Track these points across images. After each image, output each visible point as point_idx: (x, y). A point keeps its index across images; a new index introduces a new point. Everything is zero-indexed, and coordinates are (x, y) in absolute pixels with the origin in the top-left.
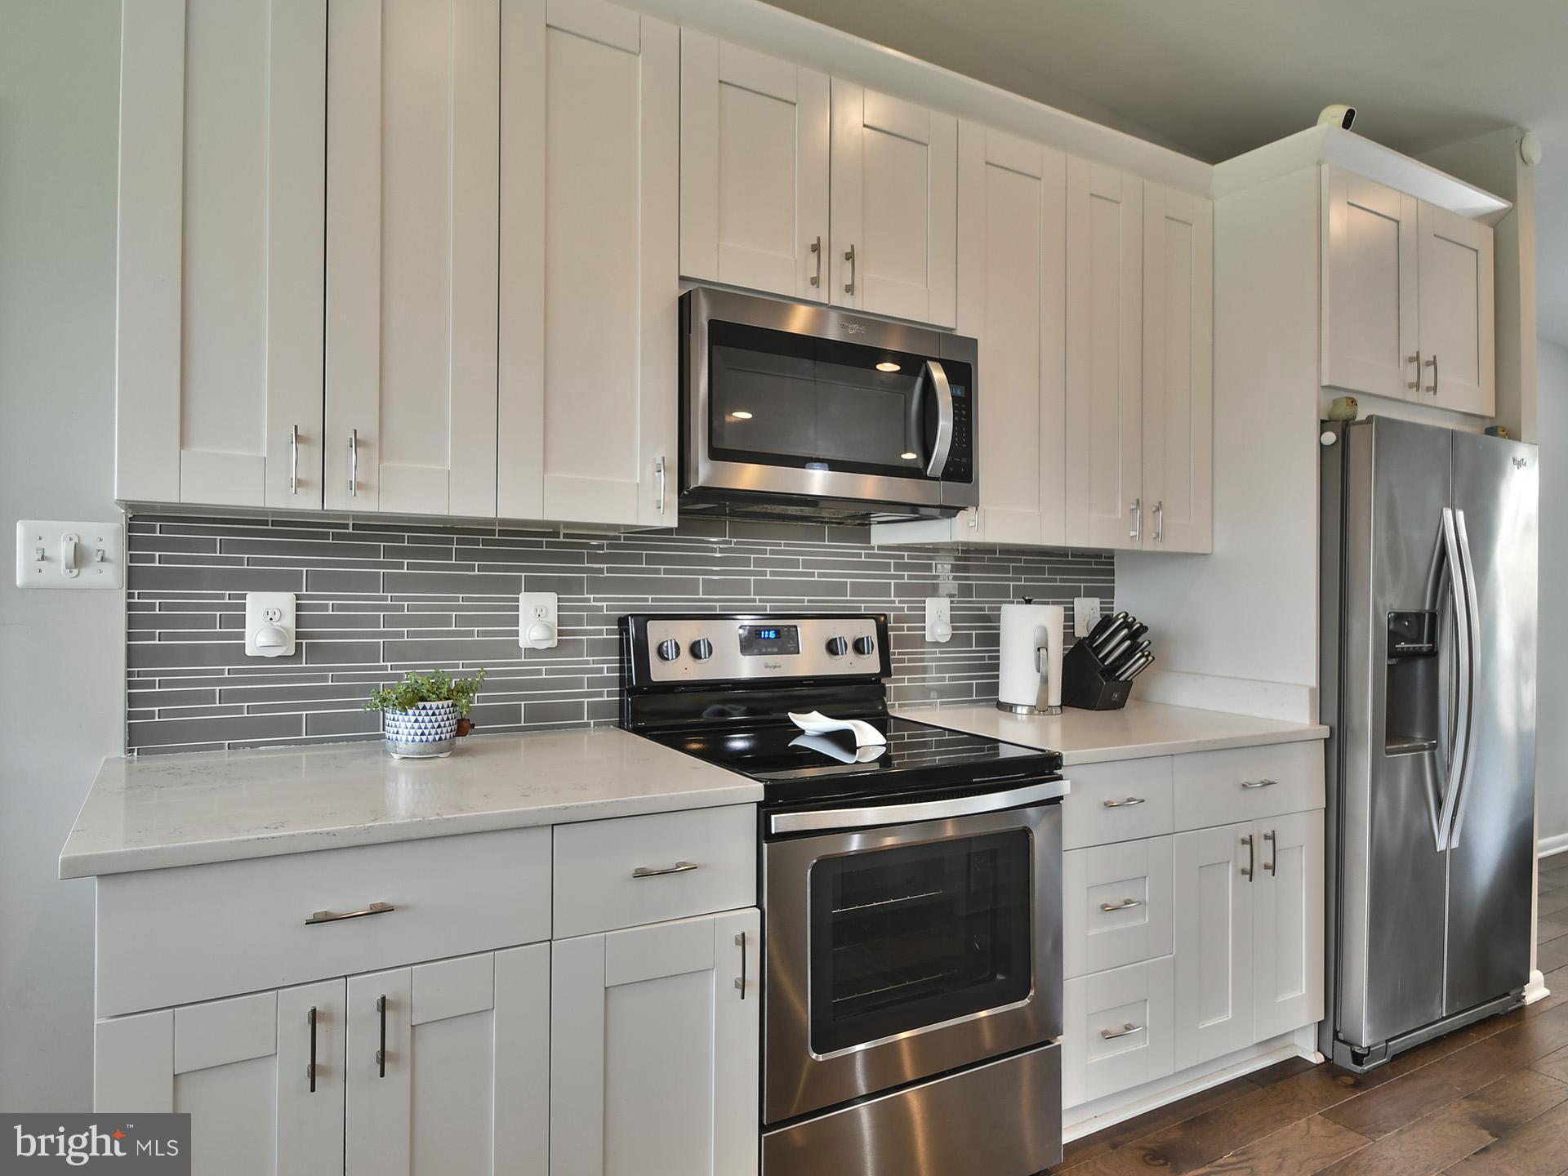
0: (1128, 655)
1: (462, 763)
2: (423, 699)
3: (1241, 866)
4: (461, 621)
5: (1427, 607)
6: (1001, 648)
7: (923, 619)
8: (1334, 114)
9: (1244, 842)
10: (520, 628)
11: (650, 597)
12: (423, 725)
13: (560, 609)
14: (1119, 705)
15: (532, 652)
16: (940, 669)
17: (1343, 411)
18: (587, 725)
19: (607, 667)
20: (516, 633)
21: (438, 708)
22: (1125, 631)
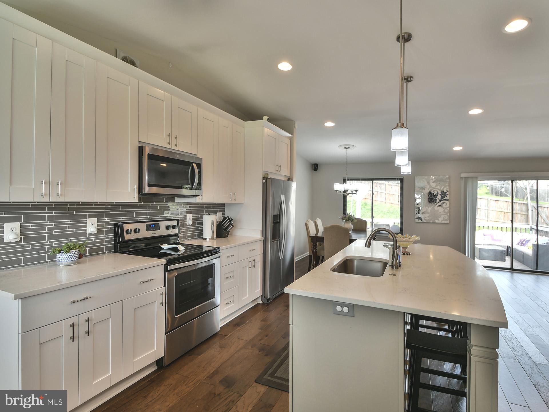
0: (229, 225)
1: (80, 266)
2: (71, 250)
3: (249, 266)
4: (70, 227)
5: (279, 214)
6: (203, 225)
7: (186, 219)
8: (265, 118)
9: (250, 262)
10: (87, 228)
11: (122, 218)
12: (72, 256)
13: (98, 222)
14: (227, 236)
15: (90, 235)
16: (190, 231)
17: (266, 176)
18: (105, 253)
19: (111, 237)
20: (86, 230)
21: (76, 252)
22: (229, 221)
